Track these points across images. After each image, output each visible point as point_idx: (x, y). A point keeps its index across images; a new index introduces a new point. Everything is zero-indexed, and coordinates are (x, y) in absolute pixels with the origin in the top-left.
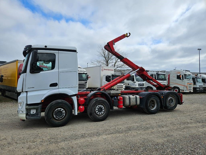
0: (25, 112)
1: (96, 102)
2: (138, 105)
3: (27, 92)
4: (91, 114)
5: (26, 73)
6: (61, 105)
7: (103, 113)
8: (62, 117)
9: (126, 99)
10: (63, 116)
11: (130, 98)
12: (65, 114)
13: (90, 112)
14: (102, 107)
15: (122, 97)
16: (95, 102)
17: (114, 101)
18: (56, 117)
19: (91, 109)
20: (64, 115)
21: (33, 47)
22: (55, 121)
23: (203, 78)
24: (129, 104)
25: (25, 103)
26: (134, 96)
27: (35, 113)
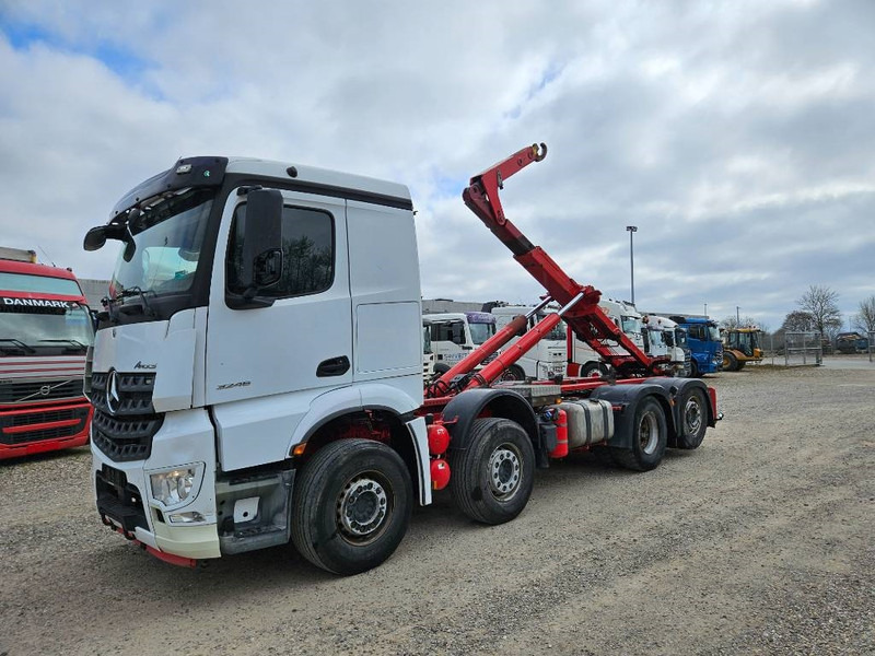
0: (212, 518)
1: (492, 437)
2: (609, 441)
3: (209, 409)
4: (477, 494)
5: (208, 305)
6: (372, 462)
7: (514, 483)
8: (375, 522)
9: (578, 416)
10: (380, 514)
11: (587, 412)
12: (385, 505)
13: (474, 485)
14: (511, 458)
15: (564, 413)
16: (487, 437)
17: (546, 427)
18: (354, 525)
19: (480, 473)
20: (384, 511)
21: (230, 169)
22: (349, 547)
23: (666, 330)
24: (585, 436)
25: (212, 468)
26: (597, 402)
27: (255, 518)
